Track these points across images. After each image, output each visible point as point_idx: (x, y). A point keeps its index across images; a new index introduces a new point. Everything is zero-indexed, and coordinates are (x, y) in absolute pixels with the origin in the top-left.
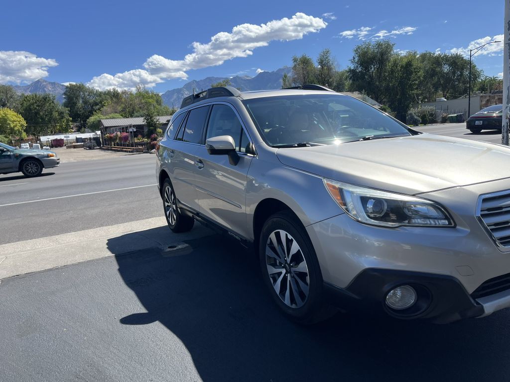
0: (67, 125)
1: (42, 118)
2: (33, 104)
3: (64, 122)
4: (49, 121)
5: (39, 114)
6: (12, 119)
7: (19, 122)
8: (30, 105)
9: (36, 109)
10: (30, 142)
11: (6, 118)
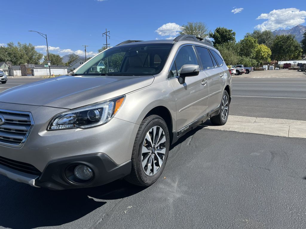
0: (299, 55)
1: (284, 50)
2: (280, 42)
3: (297, 52)
4: (288, 52)
5: (282, 47)
6: (264, 51)
7: (267, 52)
8: (278, 42)
9: (281, 44)
10: (268, 65)
11: (260, 50)
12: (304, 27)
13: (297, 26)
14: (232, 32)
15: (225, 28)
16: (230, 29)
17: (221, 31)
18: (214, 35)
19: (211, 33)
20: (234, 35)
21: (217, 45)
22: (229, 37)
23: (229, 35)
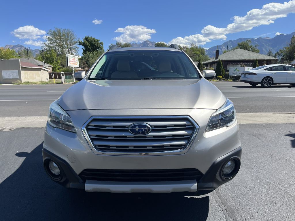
12: (151, 42)
13: (146, 41)
14: (100, 42)
15: (93, 37)
16: (98, 39)
17: (90, 40)
18: (83, 43)
19: (80, 41)
20: (102, 45)
21: (87, 52)
22: (98, 46)
23: (98, 44)
